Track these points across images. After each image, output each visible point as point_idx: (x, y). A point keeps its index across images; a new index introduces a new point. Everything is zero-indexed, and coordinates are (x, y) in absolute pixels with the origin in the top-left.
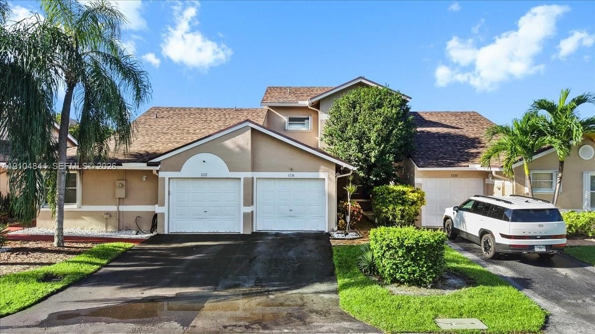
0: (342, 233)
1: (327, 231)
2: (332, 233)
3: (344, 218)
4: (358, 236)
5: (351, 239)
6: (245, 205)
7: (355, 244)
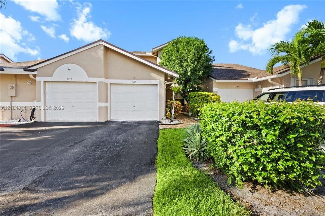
0: (168, 121)
1: (158, 120)
2: (162, 121)
3: (170, 111)
4: (180, 123)
5: (175, 124)
6: (100, 101)
7: (178, 128)
